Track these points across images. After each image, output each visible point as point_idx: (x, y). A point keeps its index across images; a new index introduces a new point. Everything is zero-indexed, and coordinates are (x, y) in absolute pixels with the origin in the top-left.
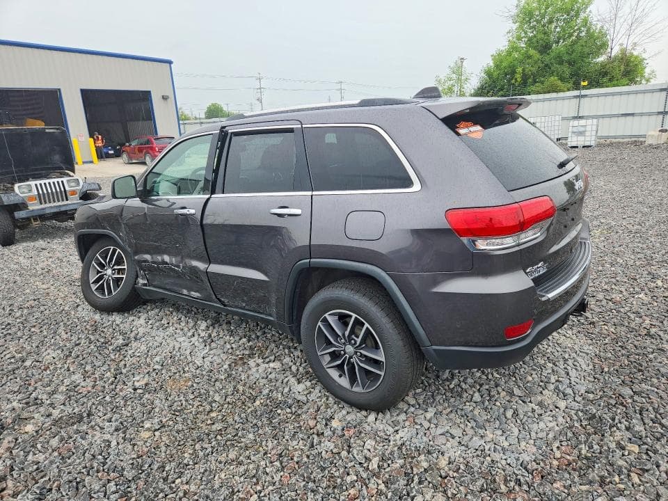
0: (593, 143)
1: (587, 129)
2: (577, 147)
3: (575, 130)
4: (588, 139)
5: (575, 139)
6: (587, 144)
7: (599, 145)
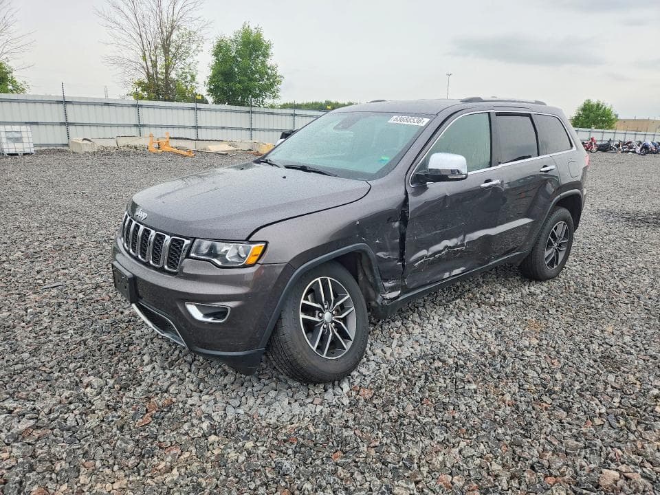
0: (32, 150)
1: (23, 136)
2: (17, 154)
3: (10, 135)
4: (26, 145)
5: (11, 145)
6: (27, 151)
7: (39, 153)
